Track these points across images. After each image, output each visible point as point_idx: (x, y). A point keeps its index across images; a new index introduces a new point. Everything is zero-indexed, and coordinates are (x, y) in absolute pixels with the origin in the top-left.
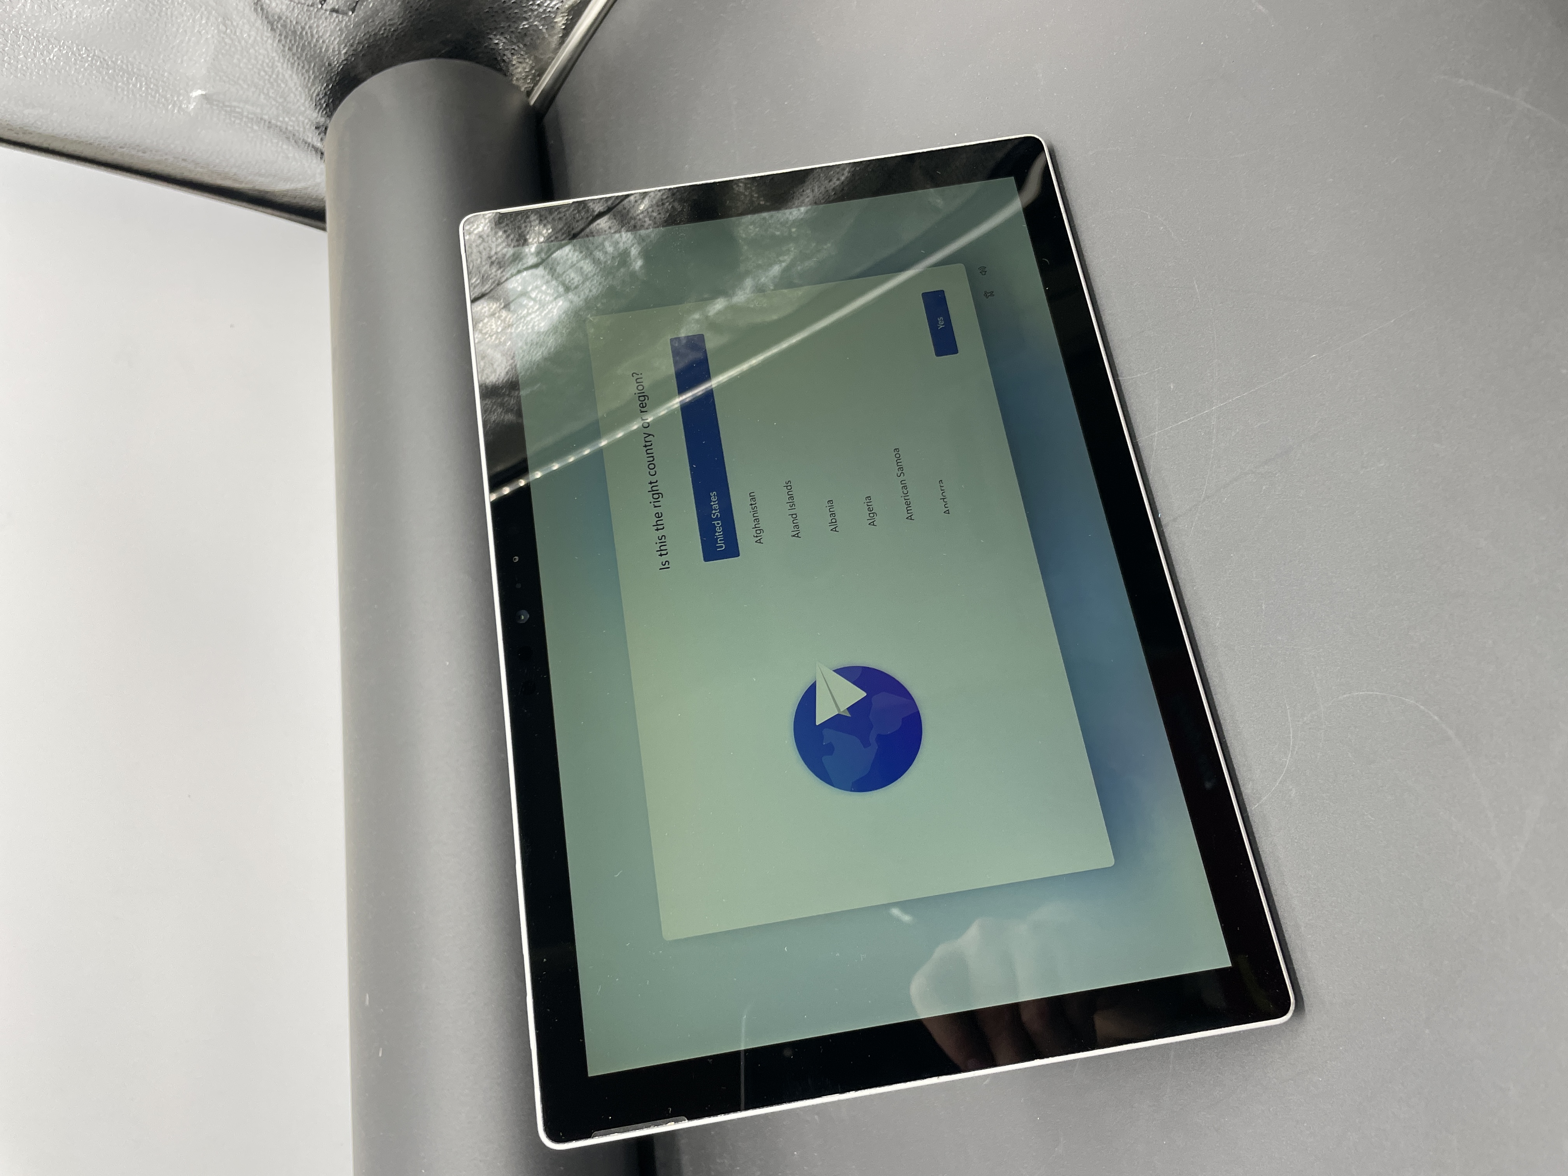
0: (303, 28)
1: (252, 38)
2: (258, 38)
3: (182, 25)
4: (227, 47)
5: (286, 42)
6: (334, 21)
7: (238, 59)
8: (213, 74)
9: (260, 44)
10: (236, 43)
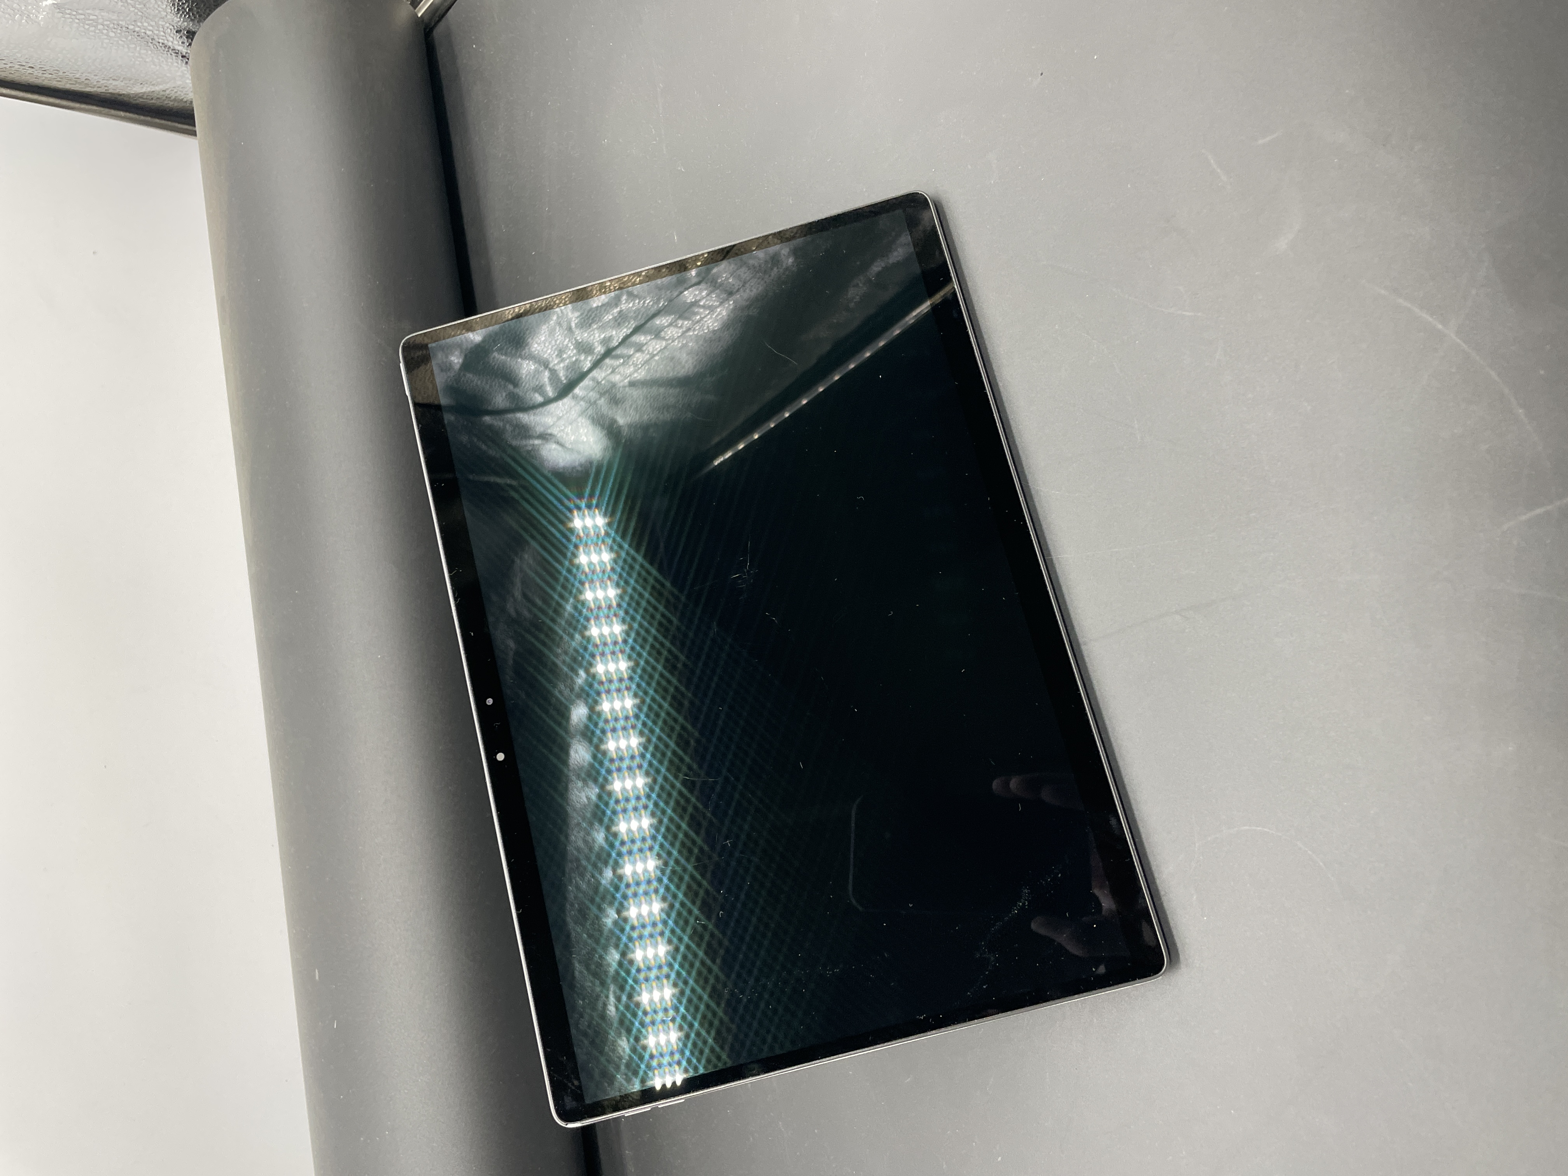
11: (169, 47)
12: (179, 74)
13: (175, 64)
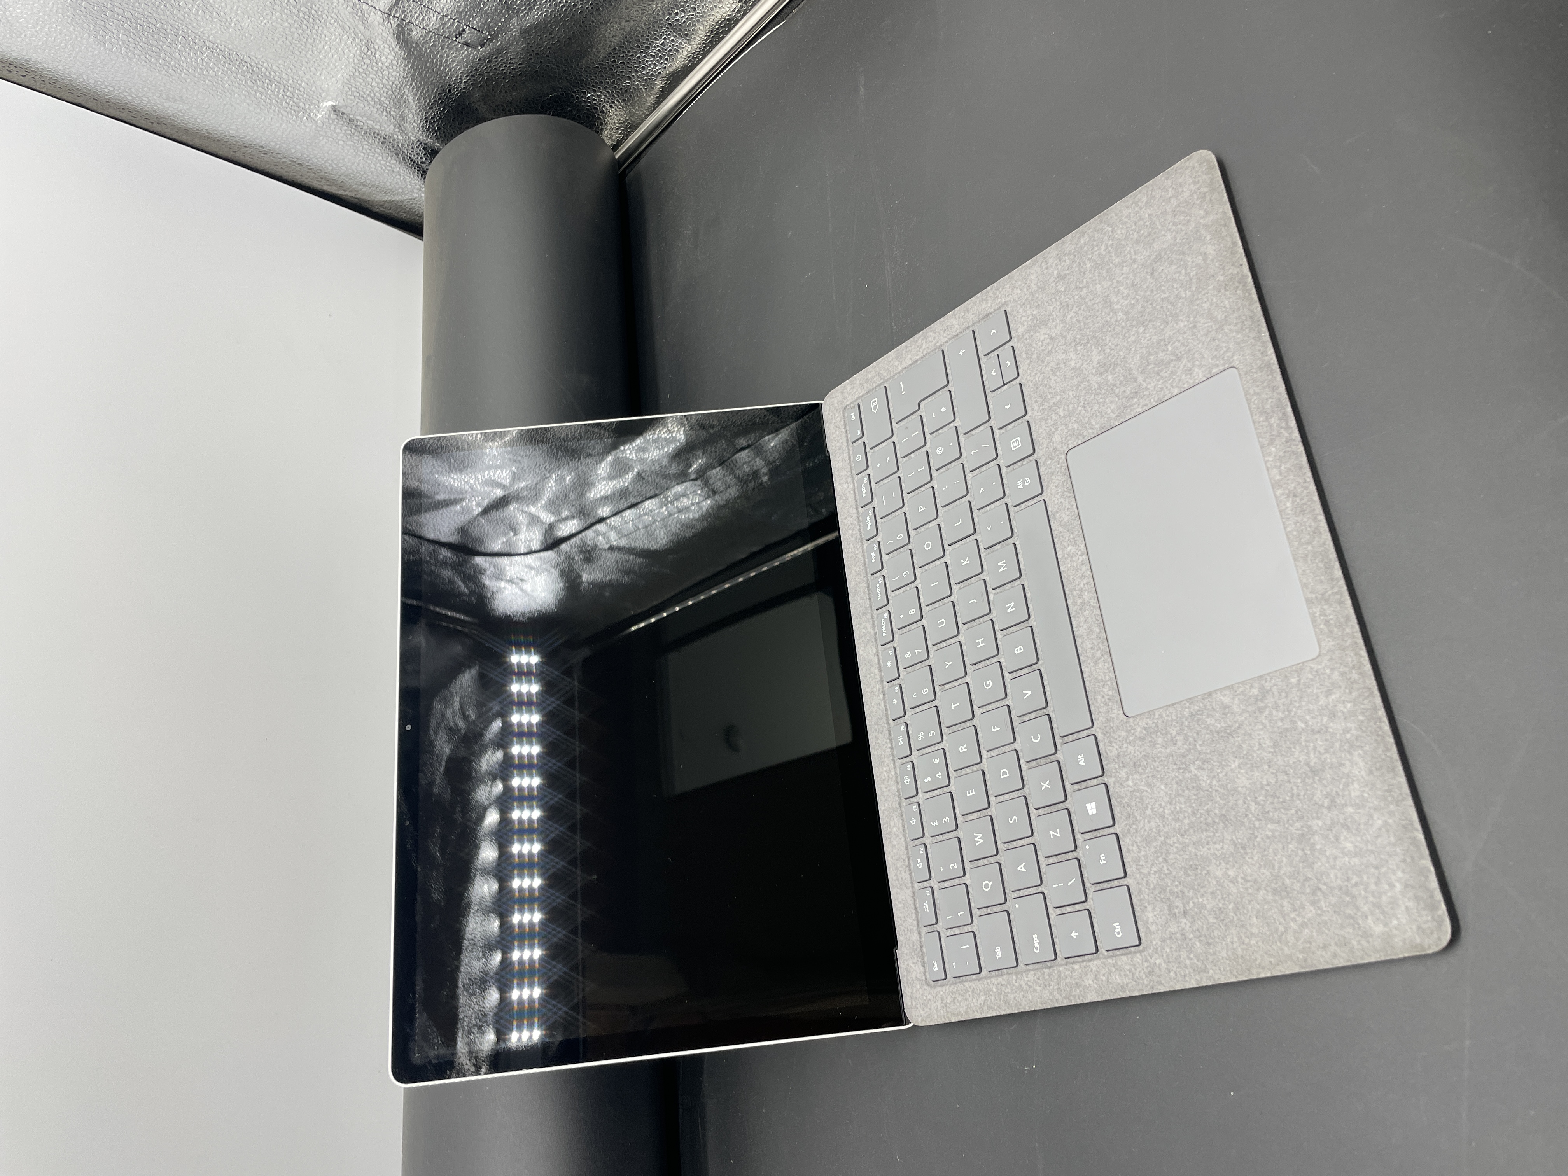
0: (435, 56)
1: (389, 61)
2: (395, 62)
3: (329, 43)
4: (365, 67)
5: (418, 67)
6: (463, 53)
7: (372, 79)
8: (347, 89)
9: (395, 67)
10: (374, 64)
11: (414, 162)
12: (418, 187)
13: (416, 177)
